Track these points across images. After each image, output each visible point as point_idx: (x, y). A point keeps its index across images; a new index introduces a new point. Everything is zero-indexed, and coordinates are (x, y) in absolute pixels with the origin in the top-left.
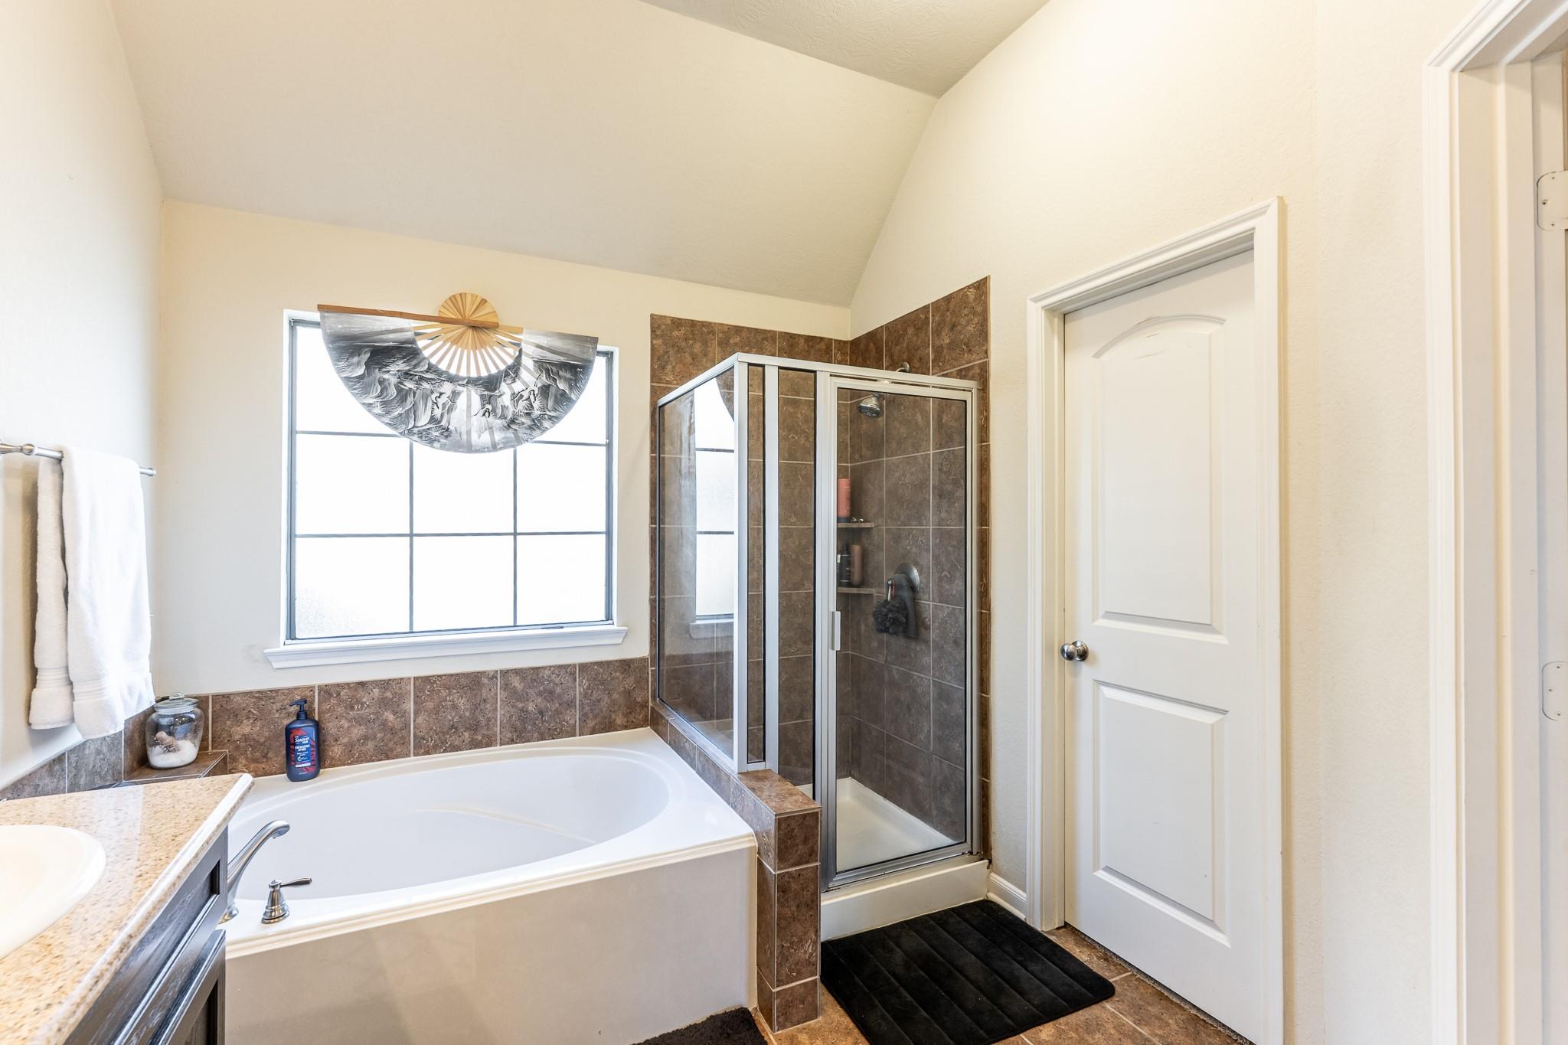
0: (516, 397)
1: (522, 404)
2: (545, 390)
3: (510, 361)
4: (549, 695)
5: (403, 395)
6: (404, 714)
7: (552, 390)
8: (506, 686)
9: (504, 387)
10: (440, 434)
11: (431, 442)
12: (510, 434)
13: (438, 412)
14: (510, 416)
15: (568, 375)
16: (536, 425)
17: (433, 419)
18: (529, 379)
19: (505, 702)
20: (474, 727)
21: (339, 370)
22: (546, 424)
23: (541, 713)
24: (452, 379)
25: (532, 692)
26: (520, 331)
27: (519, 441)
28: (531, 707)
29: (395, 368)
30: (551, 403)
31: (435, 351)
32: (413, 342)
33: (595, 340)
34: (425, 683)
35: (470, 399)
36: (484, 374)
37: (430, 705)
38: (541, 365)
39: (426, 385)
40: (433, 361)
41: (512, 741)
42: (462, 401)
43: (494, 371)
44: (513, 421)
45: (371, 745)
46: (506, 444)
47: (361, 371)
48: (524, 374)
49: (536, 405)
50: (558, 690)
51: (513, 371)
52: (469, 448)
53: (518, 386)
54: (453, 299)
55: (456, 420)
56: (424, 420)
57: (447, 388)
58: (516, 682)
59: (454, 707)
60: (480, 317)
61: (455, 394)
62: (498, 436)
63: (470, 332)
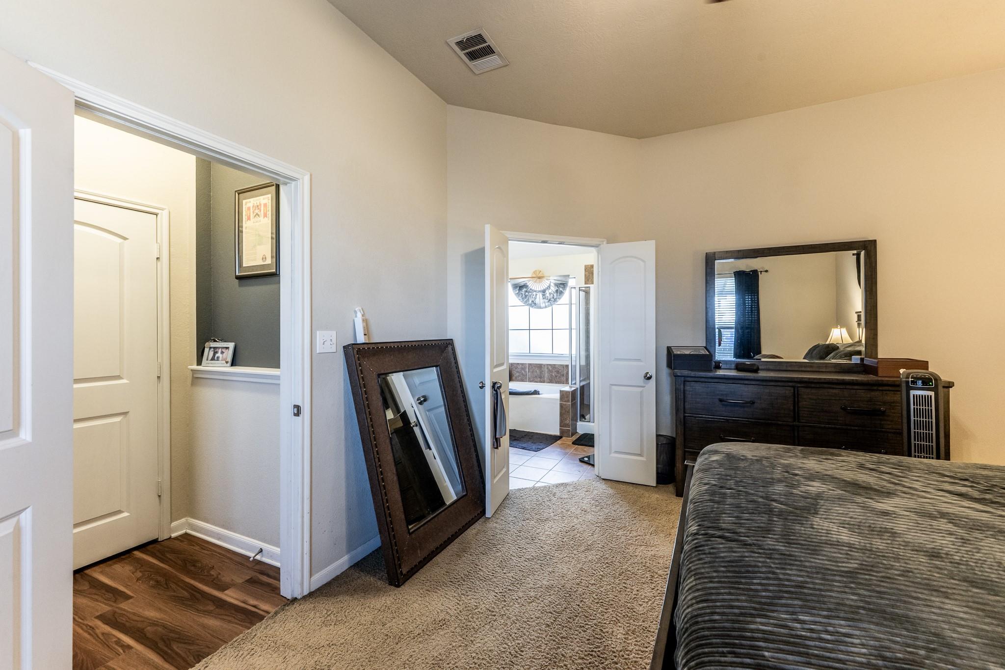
0: (550, 294)
1: (552, 295)
2: (557, 291)
3: (548, 285)
4: (558, 372)
5: (526, 296)
6: (526, 372)
7: (559, 290)
8: (547, 368)
9: (547, 291)
10: (534, 304)
11: (532, 307)
12: (549, 303)
13: (533, 300)
14: (549, 299)
15: (562, 286)
16: (555, 300)
17: (532, 301)
18: (553, 289)
19: (547, 372)
20: (540, 378)
21: (514, 292)
22: (558, 300)
23: (556, 376)
24: (535, 291)
25: (554, 371)
26: (550, 277)
27: (551, 305)
28: (553, 374)
29: (523, 290)
30: (558, 294)
31: (532, 285)
32: (526, 284)
33: (569, 276)
34: (530, 365)
35: (540, 295)
36: (542, 289)
37: (531, 370)
38: (556, 285)
39: (530, 293)
40: (531, 287)
41: (549, 383)
42: (538, 296)
43: (544, 288)
44: (550, 300)
45: (520, 378)
46: (549, 306)
47: (518, 292)
48: (551, 287)
49: (555, 295)
50: (560, 371)
51: (549, 287)
52: (540, 308)
53: (550, 291)
54: (534, 272)
55: (537, 301)
56: (530, 302)
57: (534, 293)
58: (550, 367)
59: (536, 372)
60: (540, 275)
61: (536, 295)
62: (547, 304)
63: (538, 279)
